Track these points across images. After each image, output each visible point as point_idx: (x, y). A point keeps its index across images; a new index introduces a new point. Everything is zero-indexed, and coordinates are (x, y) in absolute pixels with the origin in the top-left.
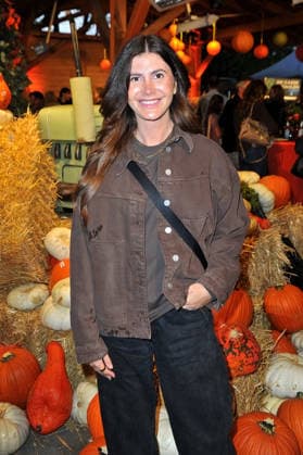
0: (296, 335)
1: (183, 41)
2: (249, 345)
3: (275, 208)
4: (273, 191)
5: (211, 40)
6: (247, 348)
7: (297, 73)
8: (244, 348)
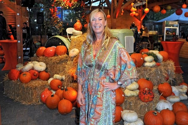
0: (168, 97)
1: (136, 8)
2: (151, 92)
3: (163, 61)
4: (162, 56)
5: (146, 8)
6: (150, 93)
7: (178, 19)
8: (149, 93)
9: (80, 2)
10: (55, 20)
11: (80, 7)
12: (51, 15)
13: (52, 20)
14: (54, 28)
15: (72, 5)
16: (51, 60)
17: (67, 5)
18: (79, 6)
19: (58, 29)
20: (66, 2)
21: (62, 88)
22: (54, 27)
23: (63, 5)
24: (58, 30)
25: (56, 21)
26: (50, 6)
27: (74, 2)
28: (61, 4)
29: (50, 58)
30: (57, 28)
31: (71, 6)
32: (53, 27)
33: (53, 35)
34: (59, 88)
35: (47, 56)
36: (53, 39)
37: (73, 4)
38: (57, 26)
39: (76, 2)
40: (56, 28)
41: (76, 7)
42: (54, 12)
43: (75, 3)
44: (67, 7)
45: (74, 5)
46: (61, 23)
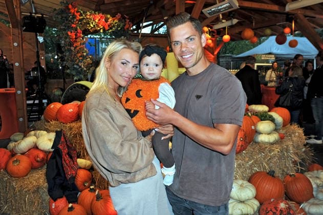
3: (283, 126)
5: (225, 35)
9: (123, 20)
10: (78, 52)
11: (124, 30)
12: (71, 44)
13: (73, 53)
14: (78, 67)
15: (109, 26)
16: (71, 129)
17: (100, 26)
18: (121, 29)
19: (85, 69)
20: (99, 20)
21: (92, 187)
22: (78, 65)
23: (92, 26)
24: (85, 71)
25: (80, 55)
26: (69, 28)
27: (114, 20)
28: (89, 24)
29: (68, 125)
30: (82, 67)
31: (107, 28)
32: (75, 66)
33: (76, 81)
34: (85, 186)
35: (63, 121)
36: (75, 88)
37: (111, 24)
38: (82, 64)
39: (116, 21)
40: (80, 67)
41: (117, 29)
42: (76, 38)
43: (114, 23)
44: (101, 29)
45: (114, 26)
46: (89, 58)
